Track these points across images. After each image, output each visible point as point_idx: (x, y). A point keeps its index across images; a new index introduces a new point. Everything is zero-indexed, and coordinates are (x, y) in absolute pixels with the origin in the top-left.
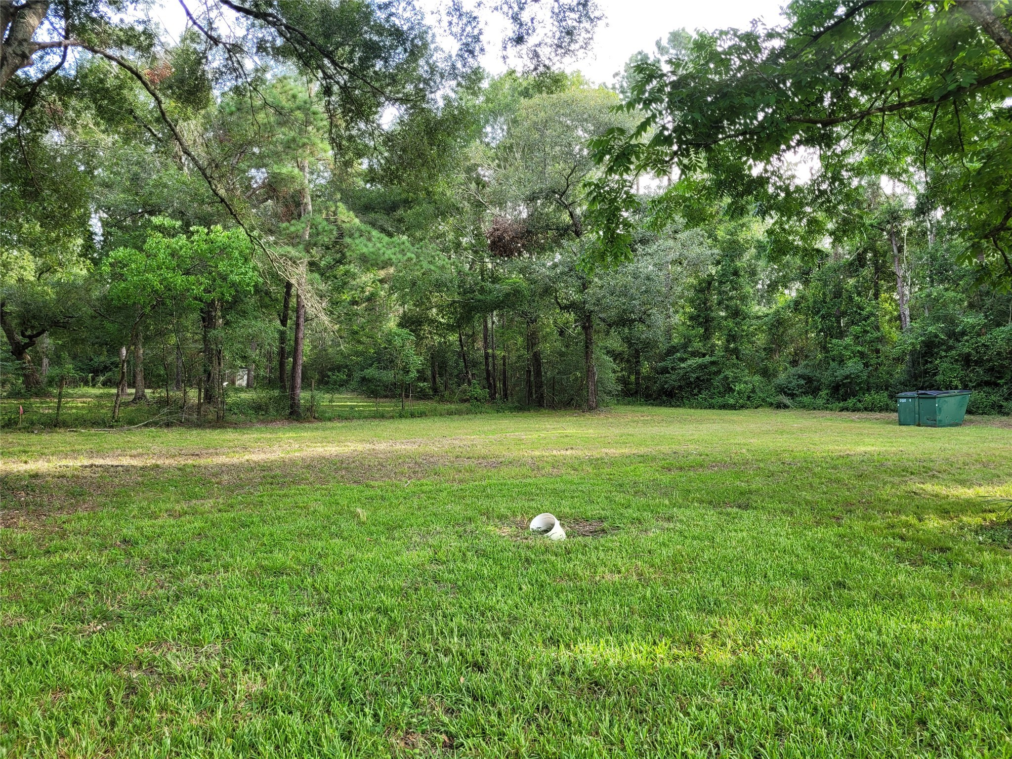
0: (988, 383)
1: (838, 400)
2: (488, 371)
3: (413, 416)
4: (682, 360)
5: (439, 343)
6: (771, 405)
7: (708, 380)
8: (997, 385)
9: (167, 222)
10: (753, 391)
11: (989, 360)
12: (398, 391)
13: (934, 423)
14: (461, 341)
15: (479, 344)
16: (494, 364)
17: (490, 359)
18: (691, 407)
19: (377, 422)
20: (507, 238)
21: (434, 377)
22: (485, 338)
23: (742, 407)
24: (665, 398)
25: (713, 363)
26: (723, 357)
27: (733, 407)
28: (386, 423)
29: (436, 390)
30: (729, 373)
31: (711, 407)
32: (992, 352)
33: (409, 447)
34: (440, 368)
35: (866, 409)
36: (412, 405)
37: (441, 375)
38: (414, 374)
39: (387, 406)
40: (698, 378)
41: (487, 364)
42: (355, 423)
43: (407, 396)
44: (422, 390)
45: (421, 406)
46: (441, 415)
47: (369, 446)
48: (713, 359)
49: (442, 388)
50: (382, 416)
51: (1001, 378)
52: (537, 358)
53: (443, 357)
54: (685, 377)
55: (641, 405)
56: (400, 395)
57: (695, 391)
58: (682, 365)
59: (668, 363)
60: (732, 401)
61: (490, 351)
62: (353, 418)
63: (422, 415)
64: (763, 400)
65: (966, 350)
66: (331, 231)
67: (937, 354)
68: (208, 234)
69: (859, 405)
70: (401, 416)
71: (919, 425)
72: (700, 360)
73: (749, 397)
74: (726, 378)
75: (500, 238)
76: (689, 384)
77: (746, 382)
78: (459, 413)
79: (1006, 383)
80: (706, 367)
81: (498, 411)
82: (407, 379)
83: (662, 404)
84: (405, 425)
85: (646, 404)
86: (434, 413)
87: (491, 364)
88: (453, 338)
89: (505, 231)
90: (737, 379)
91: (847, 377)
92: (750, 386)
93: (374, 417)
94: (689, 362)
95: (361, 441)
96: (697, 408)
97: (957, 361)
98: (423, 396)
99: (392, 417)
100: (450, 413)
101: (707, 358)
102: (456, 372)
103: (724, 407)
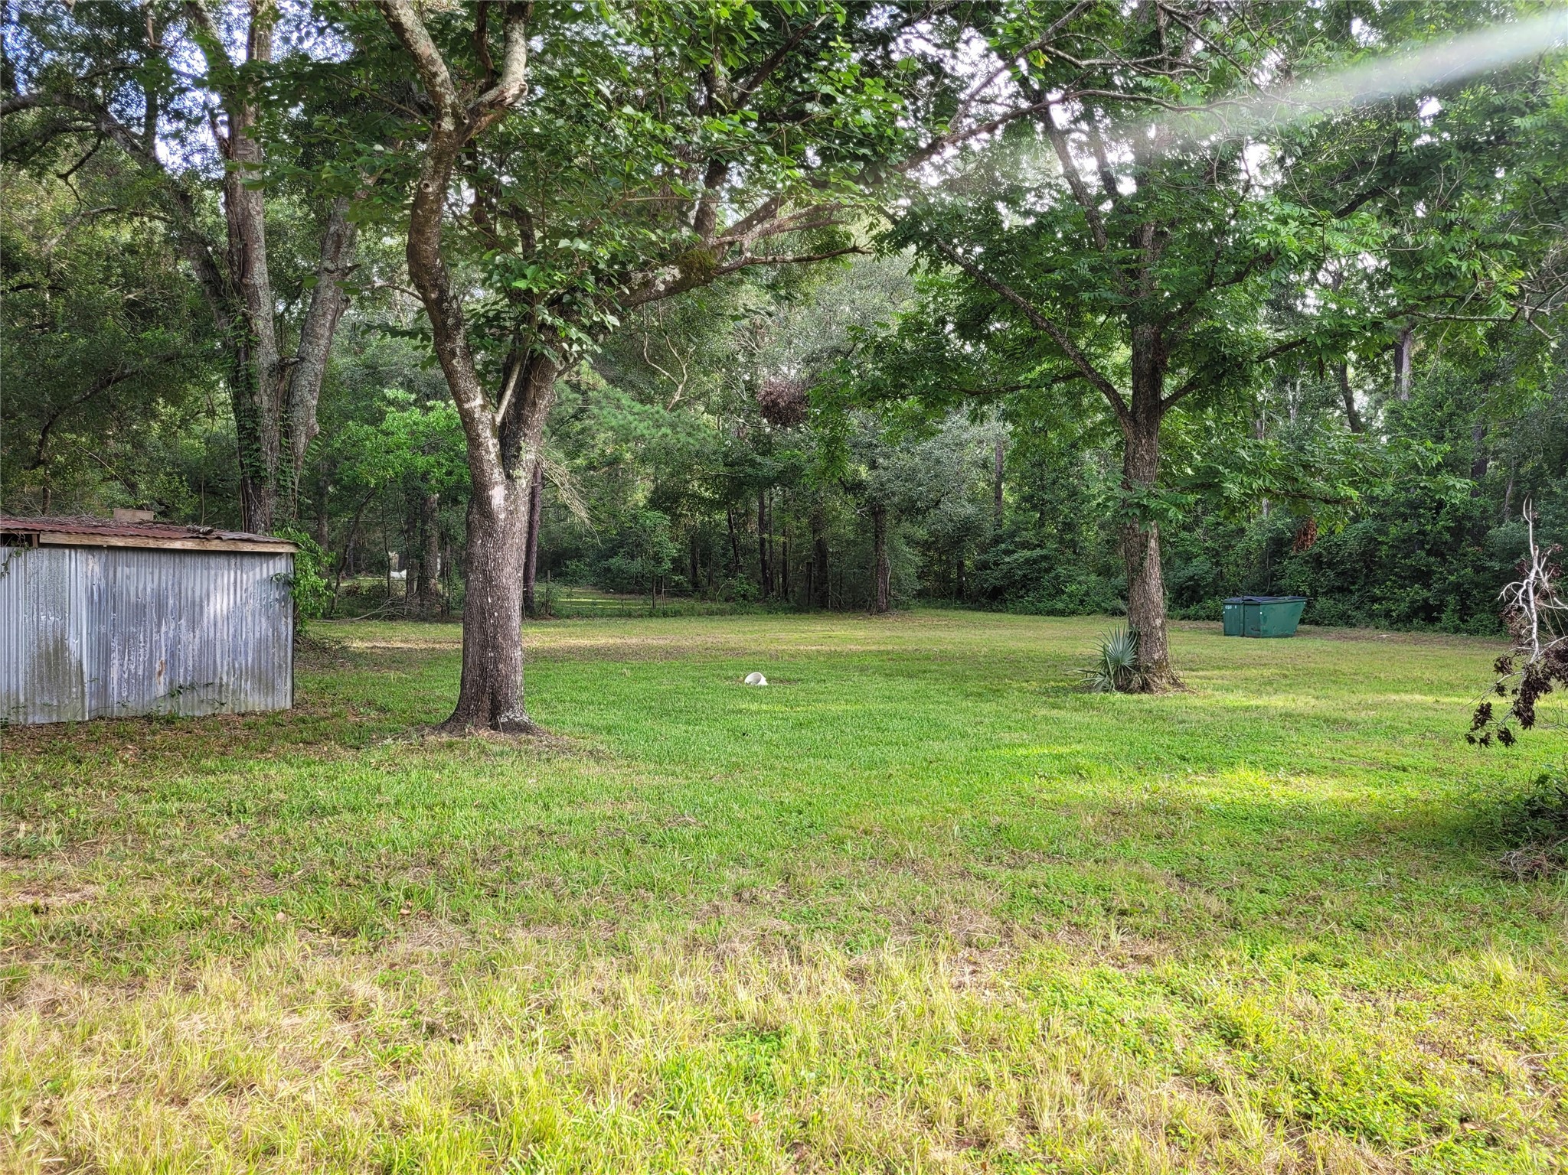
0: (1341, 590)
1: (1181, 606)
2: (763, 561)
3: (665, 615)
4: (1008, 552)
5: (702, 523)
6: (1106, 610)
7: (1038, 579)
8: (1351, 592)
9: (401, 394)
10: (1087, 594)
11: (1342, 562)
12: (648, 585)
13: (1257, 634)
14: (729, 521)
15: (753, 526)
16: (771, 553)
17: (767, 545)
18: (1015, 613)
19: (623, 621)
20: (782, 404)
21: (694, 567)
22: (761, 519)
23: (1073, 613)
24: (984, 601)
25: (1045, 558)
26: (1056, 550)
27: (1061, 613)
28: (635, 622)
29: (696, 585)
30: (1061, 570)
31: (1038, 612)
32: (1345, 552)
33: (661, 642)
34: (702, 556)
35: (1208, 618)
36: (662, 603)
37: (704, 565)
38: (667, 565)
39: (635, 603)
40: (1025, 576)
41: (763, 553)
42: (598, 621)
43: (659, 592)
44: (678, 584)
45: (676, 604)
46: (699, 615)
47: (618, 641)
48: (1044, 552)
49: (705, 582)
50: (629, 615)
51: (1354, 583)
52: (820, 548)
53: (706, 542)
54: (1008, 574)
55: (956, 609)
56: (651, 590)
57: (1021, 593)
58: (1007, 559)
59: (989, 557)
60: (1060, 606)
61: (766, 536)
62: (596, 615)
63: (676, 614)
64: (1098, 605)
65: (1317, 550)
66: (576, 399)
67: (1287, 553)
68: (444, 409)
69: (1202, 613)
70: (651, 615)
71: (1243, 636)
72: (1027, 553)
73: (1082, 601)
74: (1057, 577)
75: (775, 403)
76: (1013, 584)
77: (1079, 583)
78: (721, 613)
79: (1359, 590)
80: (1035, 562)
81: (769, 612)
82: (660, 571)
83: (981, 608)
84: (656, 624)
85: (963, 608)
86: (691, 613)
87: (768, 553)
88: (721, 517)
89: (780, 396)
90: (1070, 579)
91: (1191, 578)
92: (1084, 587)
93: (620, 616)
94: (1016, 556)
95: (612, 637)
96: (1021, 613)
97: (1307, 562)
98: (679, 592)
99: (641, 616)
100: (710, 613)
101: (1038, 552)
102: (723, 561)
103: (1052, 612)
